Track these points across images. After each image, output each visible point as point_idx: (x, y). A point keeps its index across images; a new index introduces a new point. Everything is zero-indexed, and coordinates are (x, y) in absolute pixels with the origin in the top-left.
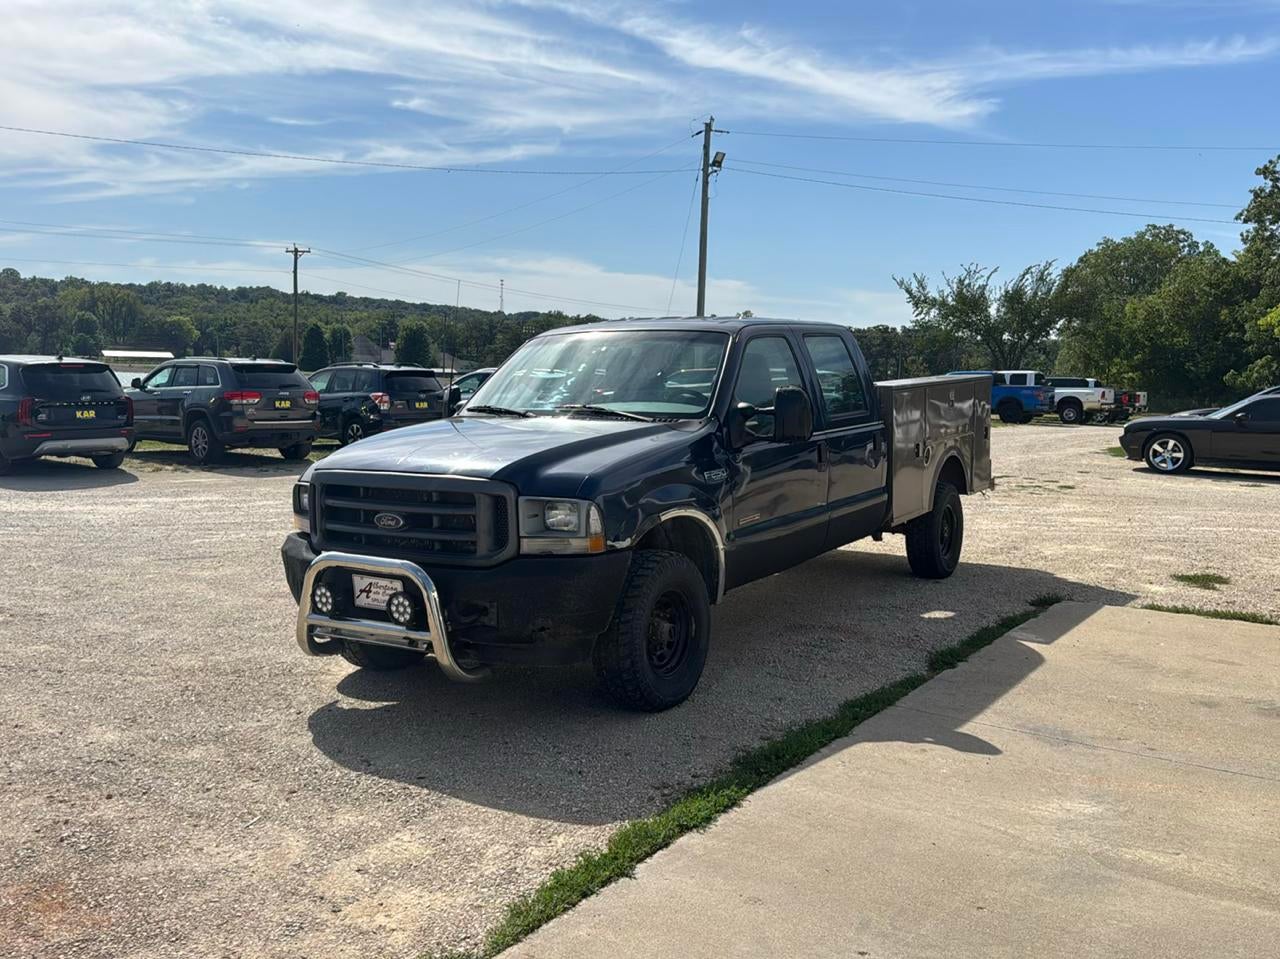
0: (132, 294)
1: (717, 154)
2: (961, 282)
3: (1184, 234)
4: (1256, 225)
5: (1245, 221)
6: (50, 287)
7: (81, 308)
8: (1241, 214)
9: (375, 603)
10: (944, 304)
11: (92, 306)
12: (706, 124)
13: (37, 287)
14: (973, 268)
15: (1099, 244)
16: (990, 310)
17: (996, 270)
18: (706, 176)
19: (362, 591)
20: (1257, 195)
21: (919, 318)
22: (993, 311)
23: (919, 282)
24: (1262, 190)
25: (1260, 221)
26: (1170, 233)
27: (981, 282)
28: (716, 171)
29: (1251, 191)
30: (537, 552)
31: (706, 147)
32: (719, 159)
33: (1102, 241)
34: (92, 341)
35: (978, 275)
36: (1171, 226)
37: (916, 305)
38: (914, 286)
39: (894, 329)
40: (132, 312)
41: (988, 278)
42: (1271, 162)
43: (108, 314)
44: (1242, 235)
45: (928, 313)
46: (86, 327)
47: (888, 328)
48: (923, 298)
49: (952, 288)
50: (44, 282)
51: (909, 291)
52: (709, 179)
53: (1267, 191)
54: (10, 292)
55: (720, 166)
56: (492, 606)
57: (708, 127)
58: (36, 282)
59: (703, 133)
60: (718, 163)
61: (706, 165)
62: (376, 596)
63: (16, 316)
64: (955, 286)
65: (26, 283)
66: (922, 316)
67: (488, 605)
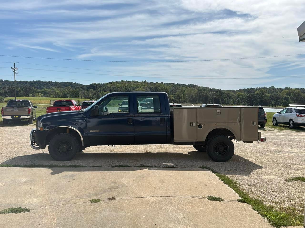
0: (300, 91)
6: (281, 90)
7: (287, 94)
11: (289, 94)
13: (278, 90)
34: (287, 102)
40: (299, 95)
43: (293, 96)
46: (286, 99)
50: (280, 89)
54: (272, 91)
58: (278, 89)
63: (270, 97)
65: (276, 89)
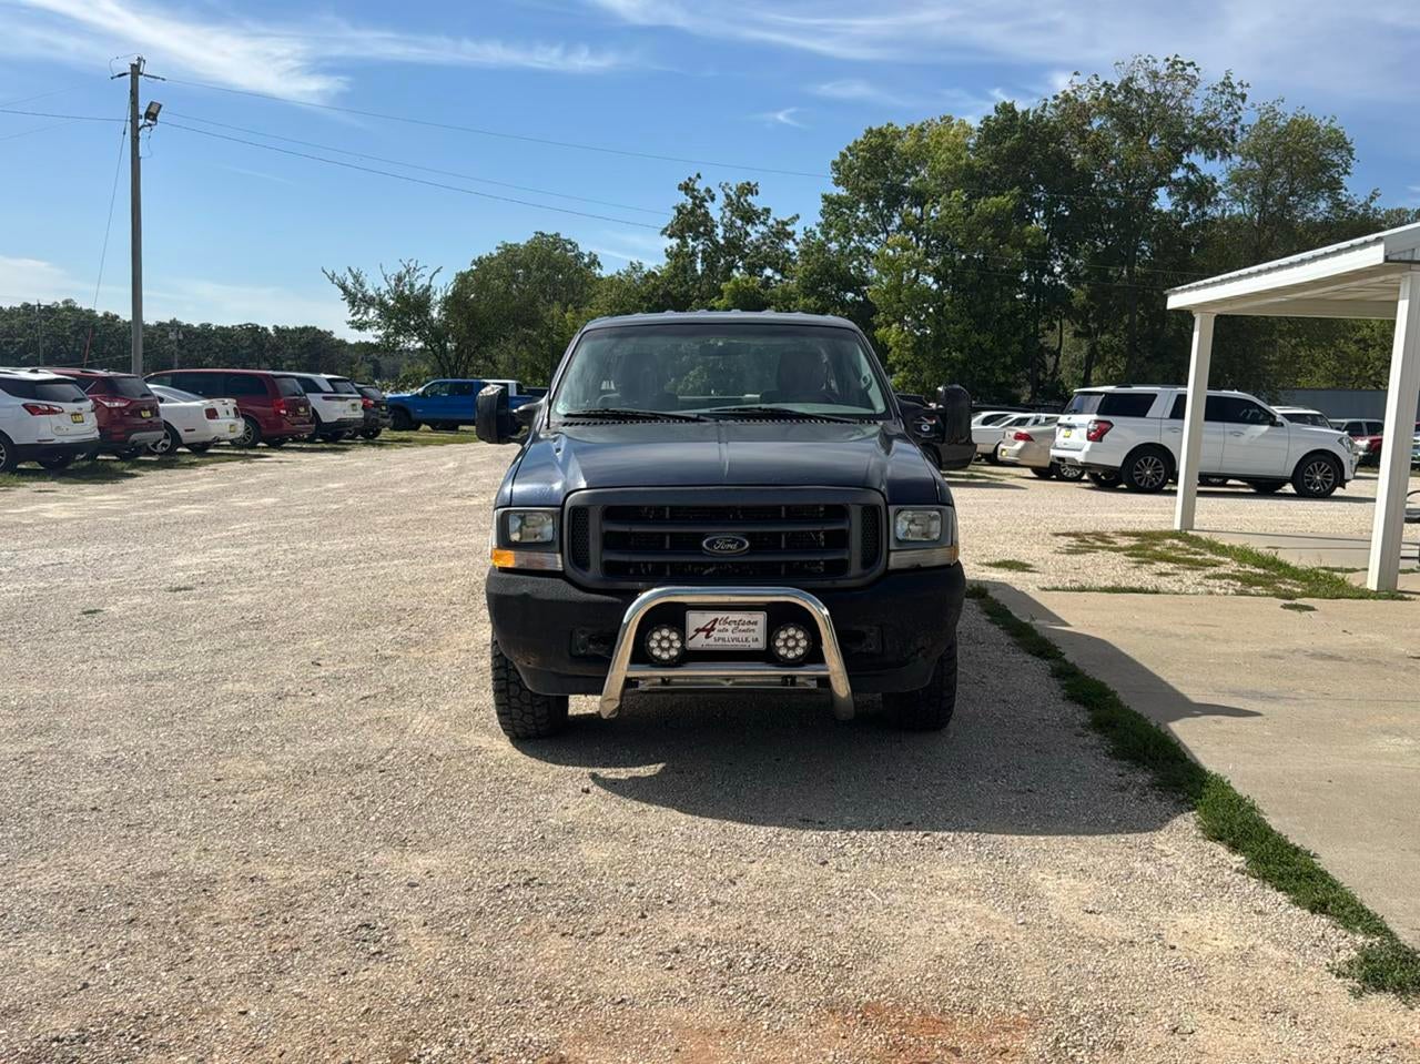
1: (151, 104)
2: (399, 279)
3: (571, 244)
4: (678, 241)
5: (670, 237)
8: (666, 229)
9: (720, 642)
10: (382, 304)
12: (133, 66)
14: (412, 265)
15: (498, 248)
16: (432, 312)
17: (438, 271)
18: (136, 130)
19: (698, 631)
20: (680, 212)
21: (356, 318)
22: (435, 314)
23: (355, 277)
24: (684, 206)
25: (682, 238)
26: (557, 241)
27: (424, 281)
28: (150, 125)
29: (674, 208)
30: (906, 566)
31: (134, 94)
32: (153, 110)
33: (500, 245)
35: (418, 274)
36: (557, 235)
37: (352, 303)
38: (350, 283)
39: (265, 329)
41: (431, 278)
42: (690, 179)
44: (666, 251)
45: (366, 313)
47: (258, 327)
48: (360, 295)
49: (389, 285)
51: (344, 288)
52: (140, 133)
53: (689, 207)
55: (155, 119)
56: (871, 631)
57: (136, 70)
59: (129, 76)
60: (152, 115)
61: (135, 117)
62: (721, 635)
64: (393, 283)
66: (359, 316)
67: (864, 628)
